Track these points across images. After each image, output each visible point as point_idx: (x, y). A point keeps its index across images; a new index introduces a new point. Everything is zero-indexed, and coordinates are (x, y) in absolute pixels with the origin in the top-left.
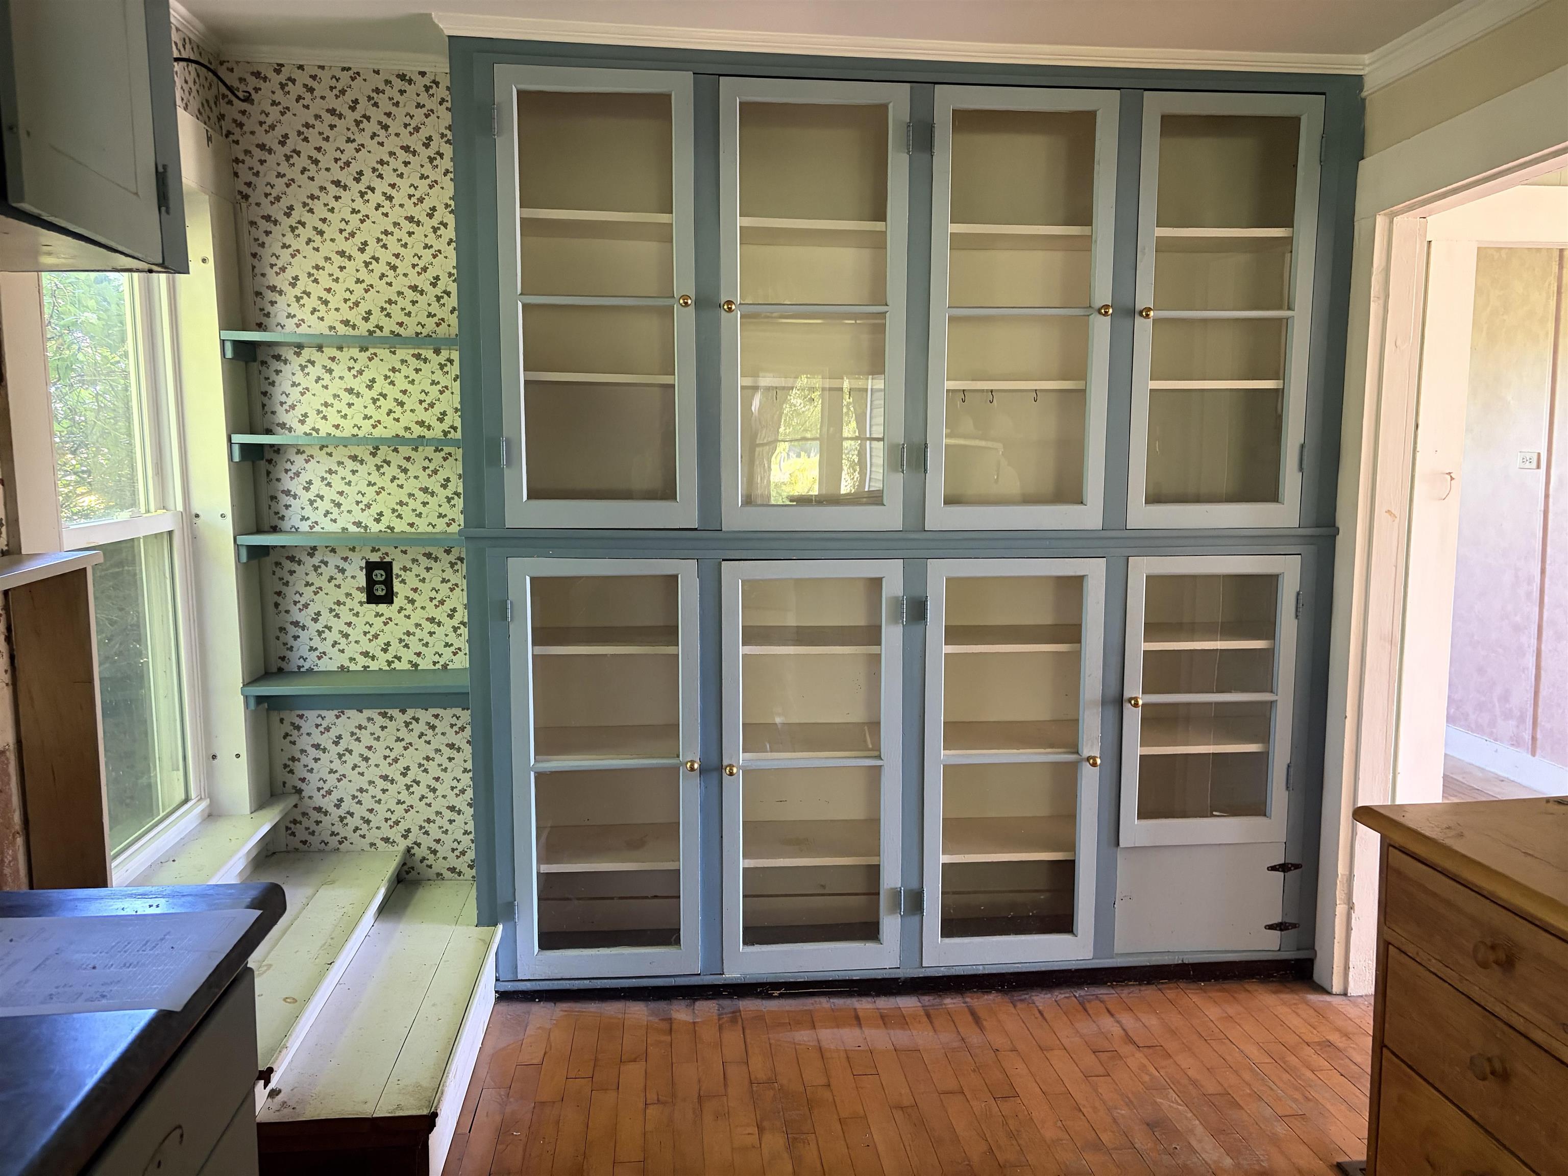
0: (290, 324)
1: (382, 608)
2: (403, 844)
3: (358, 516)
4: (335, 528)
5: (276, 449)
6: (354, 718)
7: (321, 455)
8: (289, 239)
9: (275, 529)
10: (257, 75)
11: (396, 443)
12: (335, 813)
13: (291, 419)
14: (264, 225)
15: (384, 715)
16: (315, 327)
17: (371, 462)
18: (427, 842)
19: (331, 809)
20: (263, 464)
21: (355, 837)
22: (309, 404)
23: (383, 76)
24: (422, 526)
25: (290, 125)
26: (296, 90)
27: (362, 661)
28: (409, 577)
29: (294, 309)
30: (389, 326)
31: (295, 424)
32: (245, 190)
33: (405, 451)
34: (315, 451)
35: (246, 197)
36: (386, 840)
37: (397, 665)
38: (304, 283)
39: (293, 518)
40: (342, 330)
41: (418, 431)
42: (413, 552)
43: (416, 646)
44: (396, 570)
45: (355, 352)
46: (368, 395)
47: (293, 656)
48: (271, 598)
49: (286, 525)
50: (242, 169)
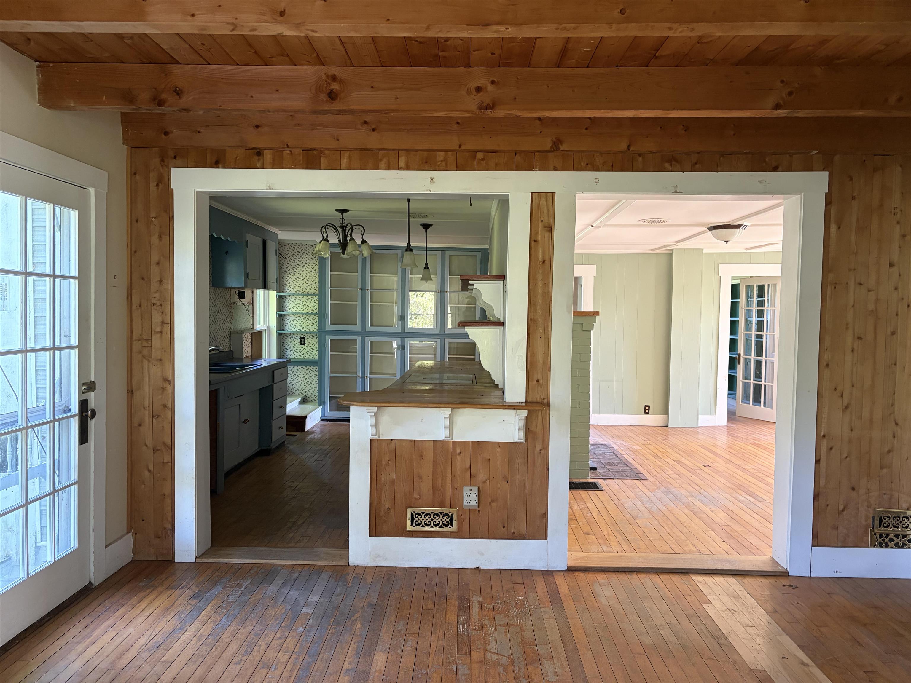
0: (288, 291)
1: (303, 346)
2: (305, 394)
3: (299, 328)
4: (295, 330)
5: (284, 315)
6: (297, 368)
7: (293, 316)
8: (289, 275)
9: (283, 330)
10: (285, 245)
11: (307, 314)
12: (292, 387)
13: (287, 309)
14: (284, 273)
15: (302, 368)
16: (293, 291)
17: (302, 317)
18: (309, 394)
19: (291, 386)
20: (282, 318)
21: (295, 392)
22: (291, 306)
23: (308, 245)
24: (311, 330)
25: (290, 254)
26: (292, 248)
27: (299, 357)
28: (308, 340)
29: (289, 288)
30: (307, 291)
31: (288, 310)
32: (281, 266)
33: (309, 315)
34: (292, 315)
35: (281, 267)
36: (301, 393)
37: (305, 358)
38: (291, 283)
39: (287, 328)
40: (298, 292)
41: (311, 312)
42: (310, 335)
43: (309, 354)
44: (306, 339)
45: (300, 296)
46: (302, 304)
47: (285, 355)
48: (282, 344)
49: (285, 329)
50: (281, 262)
